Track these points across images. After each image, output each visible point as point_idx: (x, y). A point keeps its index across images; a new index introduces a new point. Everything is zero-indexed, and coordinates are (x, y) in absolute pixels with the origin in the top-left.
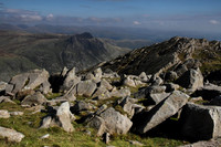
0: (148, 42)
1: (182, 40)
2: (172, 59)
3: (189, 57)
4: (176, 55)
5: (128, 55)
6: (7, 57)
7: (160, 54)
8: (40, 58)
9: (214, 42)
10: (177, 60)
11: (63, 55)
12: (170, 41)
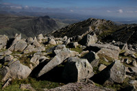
0: (77, 21)
1: (93, 20)
2: (88, 29)
3: (96, 28)
4: (90, 27)
5: (67, 27)
6: (5, 29)
7: (83, 27)
8: (22, 29)
9: (109, 21)
10: (91, 30)
11: (35, 27)
12: (88, 20)
